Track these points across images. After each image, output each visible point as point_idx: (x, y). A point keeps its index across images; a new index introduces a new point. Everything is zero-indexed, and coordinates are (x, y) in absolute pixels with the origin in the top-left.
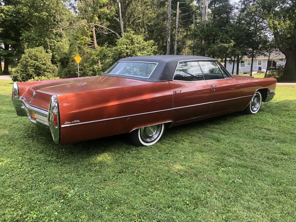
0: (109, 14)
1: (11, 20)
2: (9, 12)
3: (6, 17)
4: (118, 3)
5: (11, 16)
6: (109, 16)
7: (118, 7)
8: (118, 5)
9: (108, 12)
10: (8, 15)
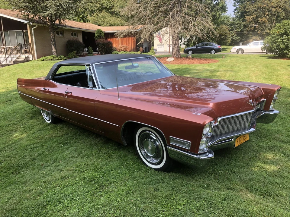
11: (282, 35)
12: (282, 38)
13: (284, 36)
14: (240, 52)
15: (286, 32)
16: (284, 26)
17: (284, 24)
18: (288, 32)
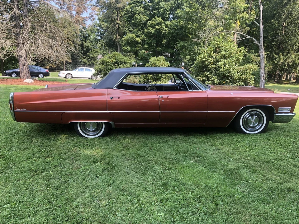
0: (248, 19)
1: (172, 33)
2: (172, 26)
3: (169, 30)
4: (260, 6)
5: (172, 29)
6: (247, 21)
7: (260, 10)
8: (260, 8)
9: (247, 16)
10: (170, 29)
11: (115, 63)
12: (115, 66)
13: (116, 65)
14: (69, 76)
15: (117, 62)
16: (115, 56)
17: (115, 55)
18: (119, 61)
